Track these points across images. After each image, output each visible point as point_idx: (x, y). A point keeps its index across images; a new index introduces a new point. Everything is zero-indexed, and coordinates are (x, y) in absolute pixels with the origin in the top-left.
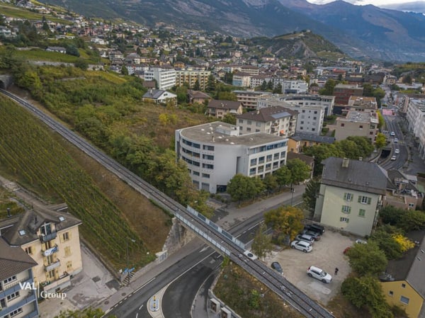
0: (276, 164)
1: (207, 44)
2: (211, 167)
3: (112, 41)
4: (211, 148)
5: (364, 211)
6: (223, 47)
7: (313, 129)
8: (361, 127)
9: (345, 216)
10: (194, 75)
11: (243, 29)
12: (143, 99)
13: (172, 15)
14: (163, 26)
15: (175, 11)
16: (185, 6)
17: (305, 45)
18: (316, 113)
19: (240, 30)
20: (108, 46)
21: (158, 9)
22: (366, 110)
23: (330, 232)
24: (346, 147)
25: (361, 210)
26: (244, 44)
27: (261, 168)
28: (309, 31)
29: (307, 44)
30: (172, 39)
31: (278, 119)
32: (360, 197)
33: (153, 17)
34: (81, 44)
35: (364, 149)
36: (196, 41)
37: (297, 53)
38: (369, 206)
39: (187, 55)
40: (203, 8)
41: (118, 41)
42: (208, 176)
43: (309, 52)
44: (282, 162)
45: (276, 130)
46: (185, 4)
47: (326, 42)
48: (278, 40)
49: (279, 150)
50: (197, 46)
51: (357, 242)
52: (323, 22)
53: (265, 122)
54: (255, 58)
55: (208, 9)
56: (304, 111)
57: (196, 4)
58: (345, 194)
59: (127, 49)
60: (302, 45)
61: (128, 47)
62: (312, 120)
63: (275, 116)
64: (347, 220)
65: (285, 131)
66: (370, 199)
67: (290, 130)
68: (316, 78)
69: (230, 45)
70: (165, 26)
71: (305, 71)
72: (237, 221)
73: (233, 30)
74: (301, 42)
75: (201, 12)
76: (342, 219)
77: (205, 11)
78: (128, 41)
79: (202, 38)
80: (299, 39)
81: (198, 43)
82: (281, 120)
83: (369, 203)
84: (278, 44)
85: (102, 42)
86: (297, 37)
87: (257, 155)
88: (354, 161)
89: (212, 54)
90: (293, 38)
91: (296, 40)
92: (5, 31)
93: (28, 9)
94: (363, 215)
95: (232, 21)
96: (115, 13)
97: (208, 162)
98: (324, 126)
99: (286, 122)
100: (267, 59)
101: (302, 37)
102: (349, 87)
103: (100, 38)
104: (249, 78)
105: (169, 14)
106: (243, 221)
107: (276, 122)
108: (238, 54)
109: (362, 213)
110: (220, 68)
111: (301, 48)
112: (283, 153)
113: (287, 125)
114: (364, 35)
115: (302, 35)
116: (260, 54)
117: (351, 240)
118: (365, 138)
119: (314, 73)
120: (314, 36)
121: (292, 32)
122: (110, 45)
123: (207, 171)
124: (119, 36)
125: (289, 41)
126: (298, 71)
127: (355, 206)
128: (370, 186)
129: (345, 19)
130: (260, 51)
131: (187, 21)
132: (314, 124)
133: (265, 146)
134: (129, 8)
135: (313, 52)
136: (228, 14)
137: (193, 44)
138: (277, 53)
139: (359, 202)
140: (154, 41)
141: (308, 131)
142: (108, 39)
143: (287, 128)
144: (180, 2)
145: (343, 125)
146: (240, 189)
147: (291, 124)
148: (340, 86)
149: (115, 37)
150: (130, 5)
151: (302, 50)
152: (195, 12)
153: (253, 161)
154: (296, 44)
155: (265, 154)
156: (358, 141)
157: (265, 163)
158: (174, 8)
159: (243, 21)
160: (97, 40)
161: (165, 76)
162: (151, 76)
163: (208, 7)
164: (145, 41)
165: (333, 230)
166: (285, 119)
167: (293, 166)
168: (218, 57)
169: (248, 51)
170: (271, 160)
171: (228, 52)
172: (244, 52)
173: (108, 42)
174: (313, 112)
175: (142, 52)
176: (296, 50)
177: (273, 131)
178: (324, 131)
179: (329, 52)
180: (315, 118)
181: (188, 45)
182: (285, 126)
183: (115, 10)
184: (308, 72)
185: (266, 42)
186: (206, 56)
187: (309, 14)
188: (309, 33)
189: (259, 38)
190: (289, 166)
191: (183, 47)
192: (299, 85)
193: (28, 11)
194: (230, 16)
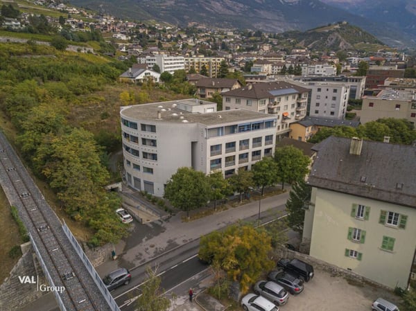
0: (256, 153)
1: (235, 39)
2: (154, 157)
3: (135, 36)
4: (153, 129)
5: (392, 240)
6: (251, 41)
7: (332, 113)
8: (398, 106)
9: (355, 247)
10: (205, 61)
11: (276, 26)
12: (120, 79)
13: (204, 15)
14: (195, 25)
15: (207, 10)
16: (218, 6)
17: (340, 37)
18: (335, 91)
19: (272, 27)
20: (130, 41)
21: (191, 10)
22: (406, 89)
23: (328, 275)
24: (372, 132)
25: (386, 238)
26: (274, 38)
27: (230, 160)
28: (345, 23)
29: (343, 36)
30: (199, 35)
31: (279, 97)
32: (383, 213)
33: (186, 17)
34: (95, 36)
35: (402, 136)
36: (223, 37)
37: (331, 46)
38: (402, 230)
39: (212, 49)
40: (236, 7)
41: (140, 36)
42: (150, 170)
43: (345, 44)
44: (267, 151)
45: (275, 110)
46: (217, 3)
47: (365, 33)
48: (311, 34)
49: (262, 133)
50: (224, 40)
51: (376, 303)
52: (362, 15)
53: (257, 99)
54: (285, 50)
55: (241, 8)
56: (319, 90)
57: (229, 3)
58: (354, 205)
59: (149, 43)
60: (337, 37)
61: (149, 42)
62: (330, 101)
63: (273, 93)
64: (359, 256)
65: (290, 113)
66: (404, 217)
67: (298, 112)
68: (348, 64)
69: (259, 39)
70: (198, 25)
71: (338, 60)
72: (172, 244)
73: (266, 27)
74: (336, 34)
75: (234, 11)
76: (349, 253)
77: (237, 9)
78: (150, 36)
79: (231, 34)
80: (334, 31)
81: (226, 38)
82: (283, 99)
83: (403, 226)
84: (311, 38)
85: (124, 38)
86: (332, 29)
87: (223, 139)
88: (373, 145)
89: (238, 47)
90: (327, 31)
91: (331, 32)
92: (14, 23)
93: (59, 10)
94: (391, 248)
95: (266, 19)
96: (149, 15)
97: (149, 149)
98: (348, 110)
99: (292, 101)
100: (297, 51)
101: (337, 29)
102: (386, 68)
103: (122, 33)
104: (270, 66)
105: (201, 14)
106: (183, 244)
107: (276, 100)
108: (266, 48)
109: (388, 244)
110: (242, 58)
111: (337, 39)
112: (269, 138)
113: (293, 106)
114: (407, 28)
115: (337, 26)
116: (291, 47)
117: (366, 296)
118: (405, 121)
119: (347, 61)
120: (351, 27)
121: (327, 24)
122: (131, 40)
123: (149, 163)
124: (141, 31)
125: (324, 34)
126: (330, 60)
127: (374, 229)
128: (404, 191)
129: (387, 12)
130: (291, 44)
131: (220, 20)
132: (333, 106)
133: (237, 125)
134: (163, 10)
135: (349, 44)
136: (262, 12)
137: (220, 39)
138: (310, 46)
139: (382, 222)
140: (179, 36)
141: (325, 115)
142: (130, 34)
143: (294, 110)
144: (212, 2)
145: (371, 105)
146: (182, 191)
147: (299, 104)
148: (374, 68)
149: (137, 32)
150: (164, 8)
151: (338, 42)
152: (228, 12)
153: (215, 149)
154: (331, 36)
155: (237, 137)
156: (393, 125)
157: (237, 152)
158: (207, 8)
159: (277, 18)
160: (119, 35)
161: (169, 62)
162: (153, 62)
163: (241, 6)
164: (169, 36)
165: (332, 272)
166: (290, 98)
167: (282, 156)
168: (244, 51)
169: (277, 45)
170: (248, 148)
171: (255, 46)
172: (274, 45)
173: (130, 38)
174: (331, 90)
175: (164, 46)
176: (330, 43)
177: (271, 111)
178: (348, 116)
179: (368, 43)
180: (334, 98)
181: (215, 40)
182: (290, 106)
183: (149, 12)
184: (340, 60)
185: (299, 36)
186: (232, 49)
187: (347, 8)
188: (345, 25)
189: (291, 32)
190: (278, 157)
191: (208, 41)
192: (324, 69)
193: (58, 12)
194: (263, 13)
